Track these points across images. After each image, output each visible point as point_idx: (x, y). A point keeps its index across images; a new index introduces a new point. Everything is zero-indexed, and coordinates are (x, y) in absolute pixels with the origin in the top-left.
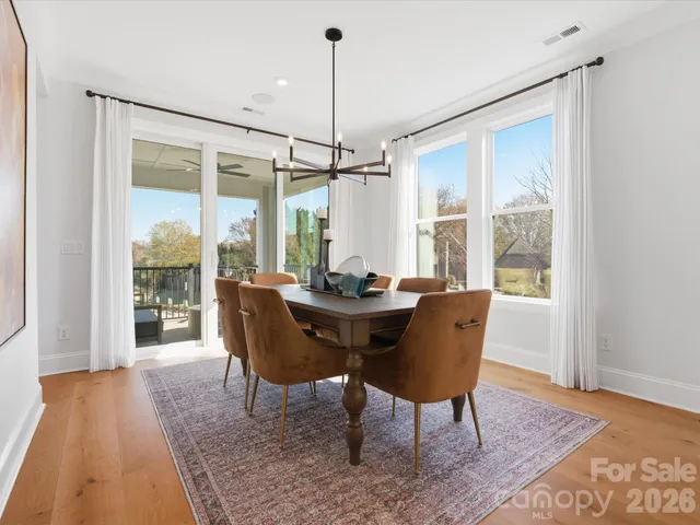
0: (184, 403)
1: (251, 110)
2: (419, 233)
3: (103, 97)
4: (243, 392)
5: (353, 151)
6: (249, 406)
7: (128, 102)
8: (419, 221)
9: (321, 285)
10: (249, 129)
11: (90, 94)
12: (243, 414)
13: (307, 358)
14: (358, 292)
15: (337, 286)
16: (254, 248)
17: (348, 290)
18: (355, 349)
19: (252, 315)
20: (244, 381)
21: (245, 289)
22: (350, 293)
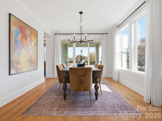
3: (57, 34)
7: (60, 34)
8: (122, 50)
11: (55, 34)
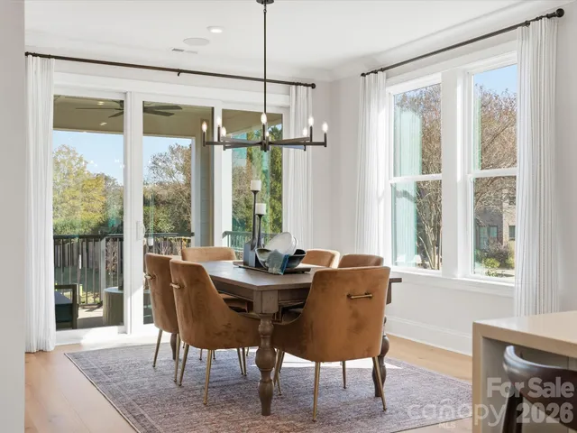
0: (115, 377)
1: (182, 51)
2: (396, 194)
4: (173, 371)
5: (313, 86)
6: (178, 379)
7: (49, 57)
8: (395, 180)
9: (252, 262)
10: (179, 71)
12: (172, 385)
13: (228, 326)
14: (282, 268)
15: (264, 262)
16: (189, 198)
17: (272, 267)
18: (265, 316)
19: (182, 287)
20: (173, 363)
21: (176, 265)
22: (274, 270)
